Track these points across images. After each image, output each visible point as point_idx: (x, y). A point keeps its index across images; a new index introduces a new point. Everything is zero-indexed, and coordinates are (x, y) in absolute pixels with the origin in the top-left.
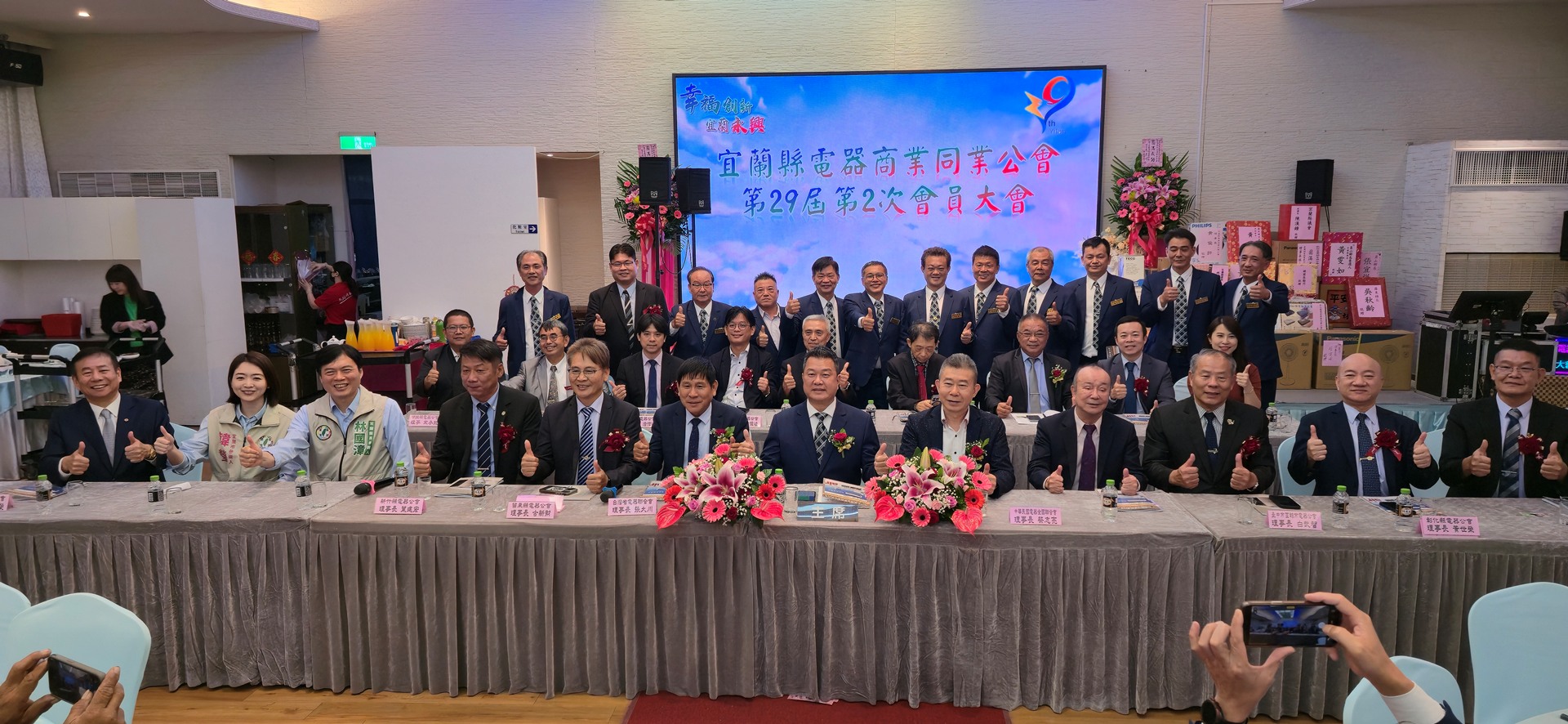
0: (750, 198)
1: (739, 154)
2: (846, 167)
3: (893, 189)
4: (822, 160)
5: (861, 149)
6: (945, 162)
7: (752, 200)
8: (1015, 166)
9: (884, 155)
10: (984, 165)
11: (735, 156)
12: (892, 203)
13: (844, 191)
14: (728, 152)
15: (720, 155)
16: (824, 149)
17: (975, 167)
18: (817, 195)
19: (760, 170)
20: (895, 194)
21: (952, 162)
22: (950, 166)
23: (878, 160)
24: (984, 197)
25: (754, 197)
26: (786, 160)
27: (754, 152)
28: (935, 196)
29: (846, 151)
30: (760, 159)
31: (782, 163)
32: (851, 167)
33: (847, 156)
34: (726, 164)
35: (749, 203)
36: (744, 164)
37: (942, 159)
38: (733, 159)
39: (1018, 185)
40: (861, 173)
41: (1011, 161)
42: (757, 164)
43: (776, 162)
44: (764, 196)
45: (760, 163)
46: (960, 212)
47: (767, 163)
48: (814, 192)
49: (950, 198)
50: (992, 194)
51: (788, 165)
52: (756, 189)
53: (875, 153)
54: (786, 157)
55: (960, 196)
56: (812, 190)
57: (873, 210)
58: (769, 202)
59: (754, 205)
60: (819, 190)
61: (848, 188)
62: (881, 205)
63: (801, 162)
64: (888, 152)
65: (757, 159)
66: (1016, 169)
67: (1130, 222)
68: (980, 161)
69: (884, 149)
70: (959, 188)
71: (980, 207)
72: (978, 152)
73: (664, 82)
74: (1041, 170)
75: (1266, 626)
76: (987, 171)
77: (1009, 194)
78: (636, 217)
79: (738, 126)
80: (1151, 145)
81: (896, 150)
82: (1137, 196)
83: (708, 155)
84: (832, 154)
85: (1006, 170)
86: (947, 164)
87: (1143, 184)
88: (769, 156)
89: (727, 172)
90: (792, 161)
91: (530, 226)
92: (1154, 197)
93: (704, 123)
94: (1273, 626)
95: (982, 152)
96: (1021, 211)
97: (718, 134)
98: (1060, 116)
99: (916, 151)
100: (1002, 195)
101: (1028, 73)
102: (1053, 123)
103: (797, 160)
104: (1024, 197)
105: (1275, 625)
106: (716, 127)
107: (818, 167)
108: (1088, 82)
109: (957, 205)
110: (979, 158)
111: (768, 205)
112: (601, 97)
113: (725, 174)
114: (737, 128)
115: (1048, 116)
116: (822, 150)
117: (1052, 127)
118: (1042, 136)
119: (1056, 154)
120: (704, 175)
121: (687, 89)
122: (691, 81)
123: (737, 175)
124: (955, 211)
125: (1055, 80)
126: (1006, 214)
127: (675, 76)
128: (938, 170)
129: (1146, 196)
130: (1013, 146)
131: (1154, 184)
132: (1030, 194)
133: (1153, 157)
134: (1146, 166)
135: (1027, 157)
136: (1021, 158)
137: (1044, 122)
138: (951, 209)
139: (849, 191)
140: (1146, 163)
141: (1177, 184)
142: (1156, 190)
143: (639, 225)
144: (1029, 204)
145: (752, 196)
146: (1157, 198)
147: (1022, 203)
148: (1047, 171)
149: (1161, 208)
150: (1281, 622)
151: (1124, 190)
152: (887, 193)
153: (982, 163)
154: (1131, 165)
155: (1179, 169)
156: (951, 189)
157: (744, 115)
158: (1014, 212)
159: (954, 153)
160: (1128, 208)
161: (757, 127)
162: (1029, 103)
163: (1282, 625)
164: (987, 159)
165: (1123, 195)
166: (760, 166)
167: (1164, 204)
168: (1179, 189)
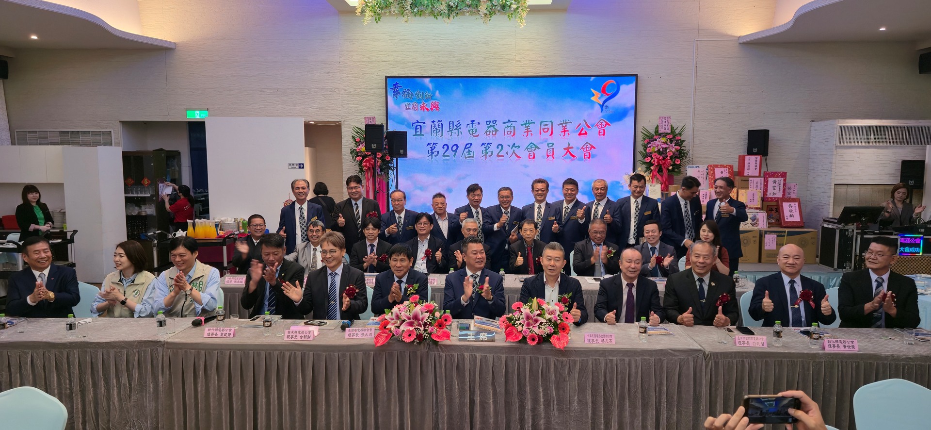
0: (431, 149)
1: (424, 123)
2: (487, 131)
3: (514, 144)
4: (473, 127)
5: (496, 121)
6: (546, 128)
7: (432, 150)
8: (585, 131)
9: (509, 124)
10: (568, 131)
11: (422, 124)
12: (514, 152)
13: (486, 145)
14: (418, 122)
15: (413, 123)
16: (474, 121)
17: (562, 132)
18: (470, 147)
19: (436, 133)
20: (516, 147)
21: (548, 129)
22: (547, 131)
23: (506, 127)
24: (568, 150)
25: (433, 148)
26: (452, 127)
27: (433, 122)
28: (539, 148)
29: (487, 122)
30: (437, 126)
31: (450, 128)
32: (490, 131)
33: (487, 125)
34: (416, 129)
35: (430, 152)
36: (427, 129)
37: (543, 127)
38: (421, 126)
39: (587, 143)
40: (495, 134)
41: (582, 129)
42: (435, 129)
43: (446, 128)
44: (439, 148)
45: (436, 128)
46: (553, 158)
47: (440, 129)
48: (468, 146)
49: (548, 149)
50: (572, 148)
51: (453, 130)
52: (434, 144)
53: (504, 123)
54: (452, 125)
55: (553, 149)
56: (467, 144)
57: (503, 156)
58: (442, 151)
59: (432, 153)
60: (471, 144)
61: (488, 144)
62: (507, 153)
63: (460, 128)
64: (511, 123)
65: (435, 126)
66: (586, 133)
67: (652, 165)
68: (565, 129)
69: (509, 121)
70: (553, 144)
71: (565, 155)
72: (564, 123)
73: (380, 81)
74: (600, 134)
75: (759, 412)
76: (569, 134)
77: (582, 148)
78: (363, 159)
79: (424, 107)
80: (664, 120)
81: (516, 122)
82: (656, 150)
83: (406, 123)
84: (479, 123)
85: (580, 134)
86: (546, 130)
87: (660, 143)
88: (442, 124)
89: (417, 133)
90: (455, 127)
91: (300, 164)
92: (666, 150)
93: (404, 105)
94: (763, 412)
95: (566, 123)
96: (589, 158)
97: (412, 112)
98: (612, 103)
99: (527, 122)
100: (578, 148)
101: (592, 78)
102: (607, 107)
103: (458, 127)
104: (591, 149)
105: (764, 411)
106: (411, 107)
107: (471, 131)
108: (628, 83)
109: (552, 154)
110: (564, 127)
111: (441, 153)
112: (344, 89)
113: (416, 135)
114: (423, 108)
115: (604, 102)
116: (473, 121)
117: (607, 109)
118: (601, 115)
119: (609, 125)
120: (404, 135)
121: (394, 85)
122: (397, 81)
123: (423, 135)
124: (551, 157)
125: (609, 82)
126: (580, 159)
127: (387, 77)
128: (540, 134)
129: (661, 150)
130: (584, 120)
131: (666, 143)
132: (594, 148)
133: (665, 127)
134: (661, 132)
135: (593, 126)
136: (589, 127)
137: (602, 106)
138: (548, 156)
139: (489, 145)
140: (661, 130)
141: (680, 143)
142: (667, 146)
143: (365, 164)
144: (593, 154)
145: (431, 148)
146: (668, 151)
147: (589, 153)
148: (604, 135)
149: (670, 157)
150: (767, 409)
151: (649, 146)
152: (511, 146)
153: (566, 130)
154: (652, 131)
155: (680, 134)
156: (548, 144)
157: (427, 100)
158: (585, 158)
159: (549, 123)
160: (651, 157)
161: (435, 107)
162: (593, 95)
163: (768, 410)
164: (569, 127)
165: (648, 149)
166: (436, 130)
167: (672, 154)
168: (680, 146)
